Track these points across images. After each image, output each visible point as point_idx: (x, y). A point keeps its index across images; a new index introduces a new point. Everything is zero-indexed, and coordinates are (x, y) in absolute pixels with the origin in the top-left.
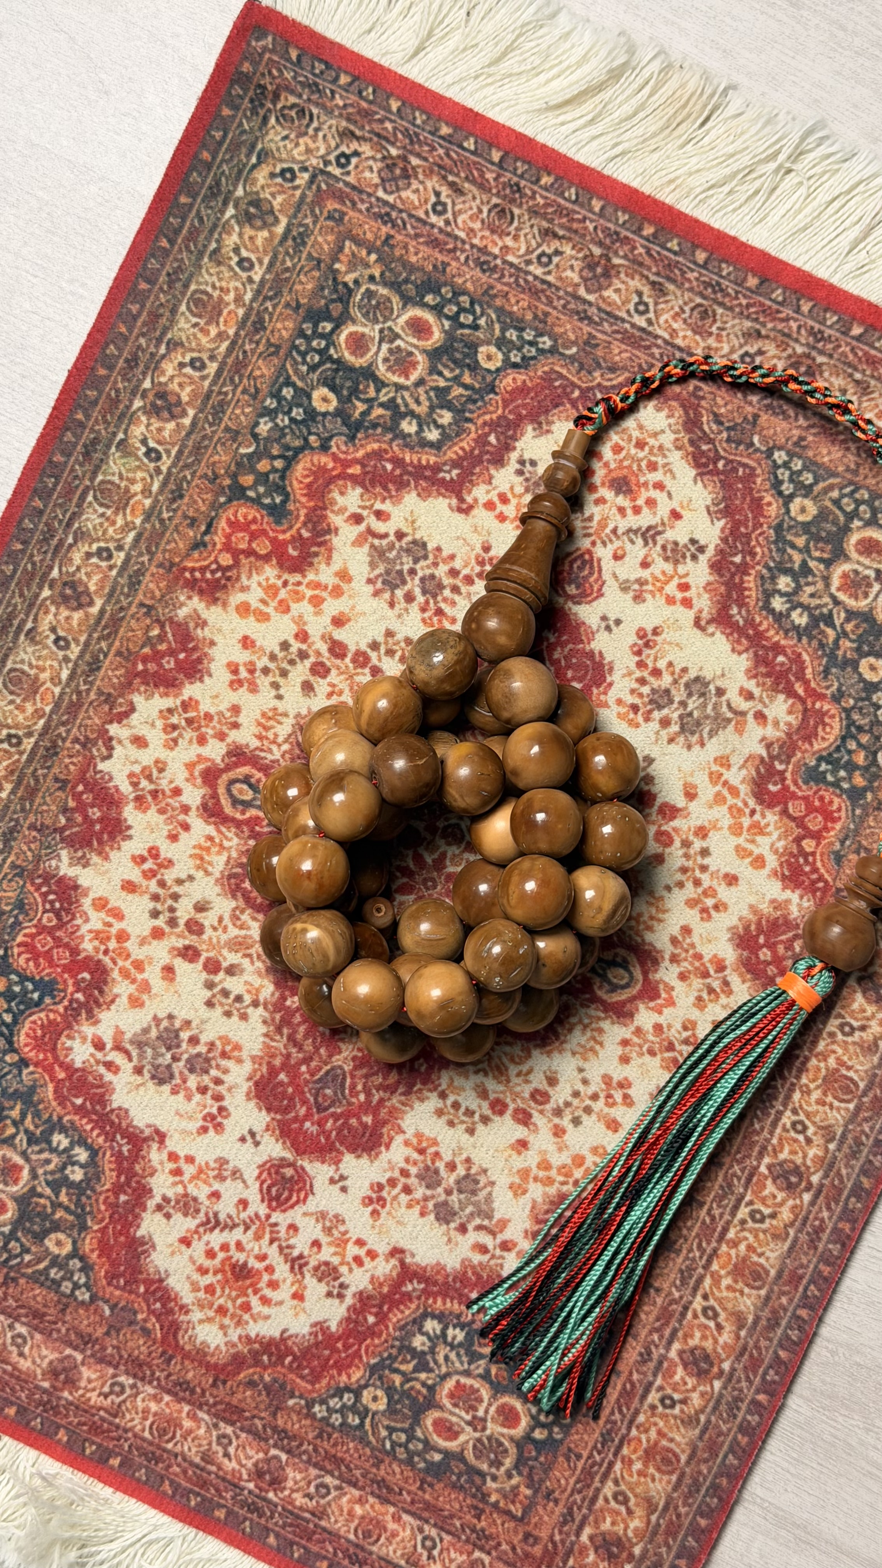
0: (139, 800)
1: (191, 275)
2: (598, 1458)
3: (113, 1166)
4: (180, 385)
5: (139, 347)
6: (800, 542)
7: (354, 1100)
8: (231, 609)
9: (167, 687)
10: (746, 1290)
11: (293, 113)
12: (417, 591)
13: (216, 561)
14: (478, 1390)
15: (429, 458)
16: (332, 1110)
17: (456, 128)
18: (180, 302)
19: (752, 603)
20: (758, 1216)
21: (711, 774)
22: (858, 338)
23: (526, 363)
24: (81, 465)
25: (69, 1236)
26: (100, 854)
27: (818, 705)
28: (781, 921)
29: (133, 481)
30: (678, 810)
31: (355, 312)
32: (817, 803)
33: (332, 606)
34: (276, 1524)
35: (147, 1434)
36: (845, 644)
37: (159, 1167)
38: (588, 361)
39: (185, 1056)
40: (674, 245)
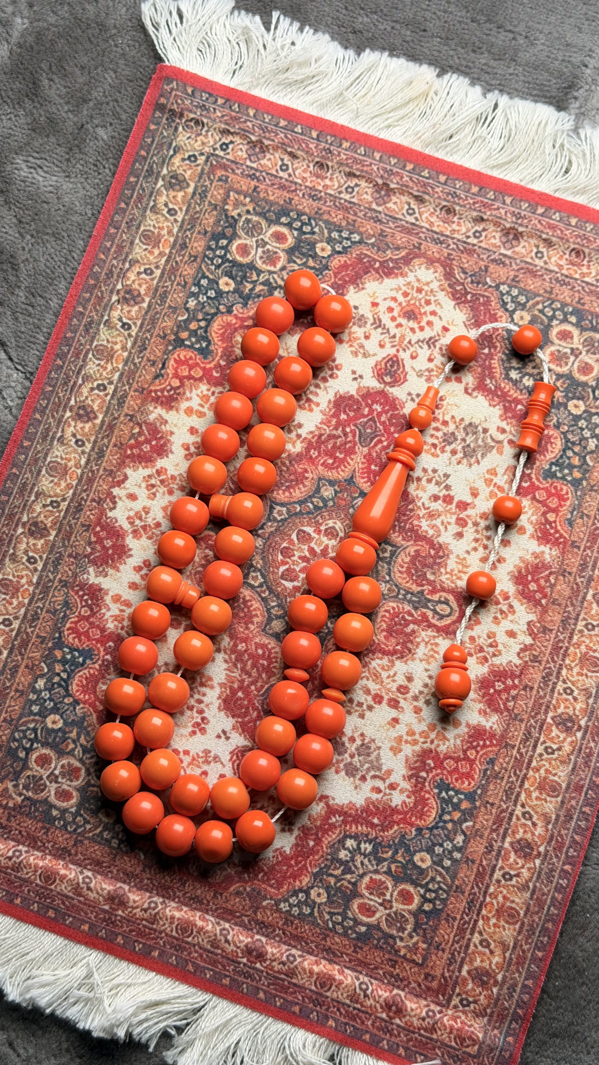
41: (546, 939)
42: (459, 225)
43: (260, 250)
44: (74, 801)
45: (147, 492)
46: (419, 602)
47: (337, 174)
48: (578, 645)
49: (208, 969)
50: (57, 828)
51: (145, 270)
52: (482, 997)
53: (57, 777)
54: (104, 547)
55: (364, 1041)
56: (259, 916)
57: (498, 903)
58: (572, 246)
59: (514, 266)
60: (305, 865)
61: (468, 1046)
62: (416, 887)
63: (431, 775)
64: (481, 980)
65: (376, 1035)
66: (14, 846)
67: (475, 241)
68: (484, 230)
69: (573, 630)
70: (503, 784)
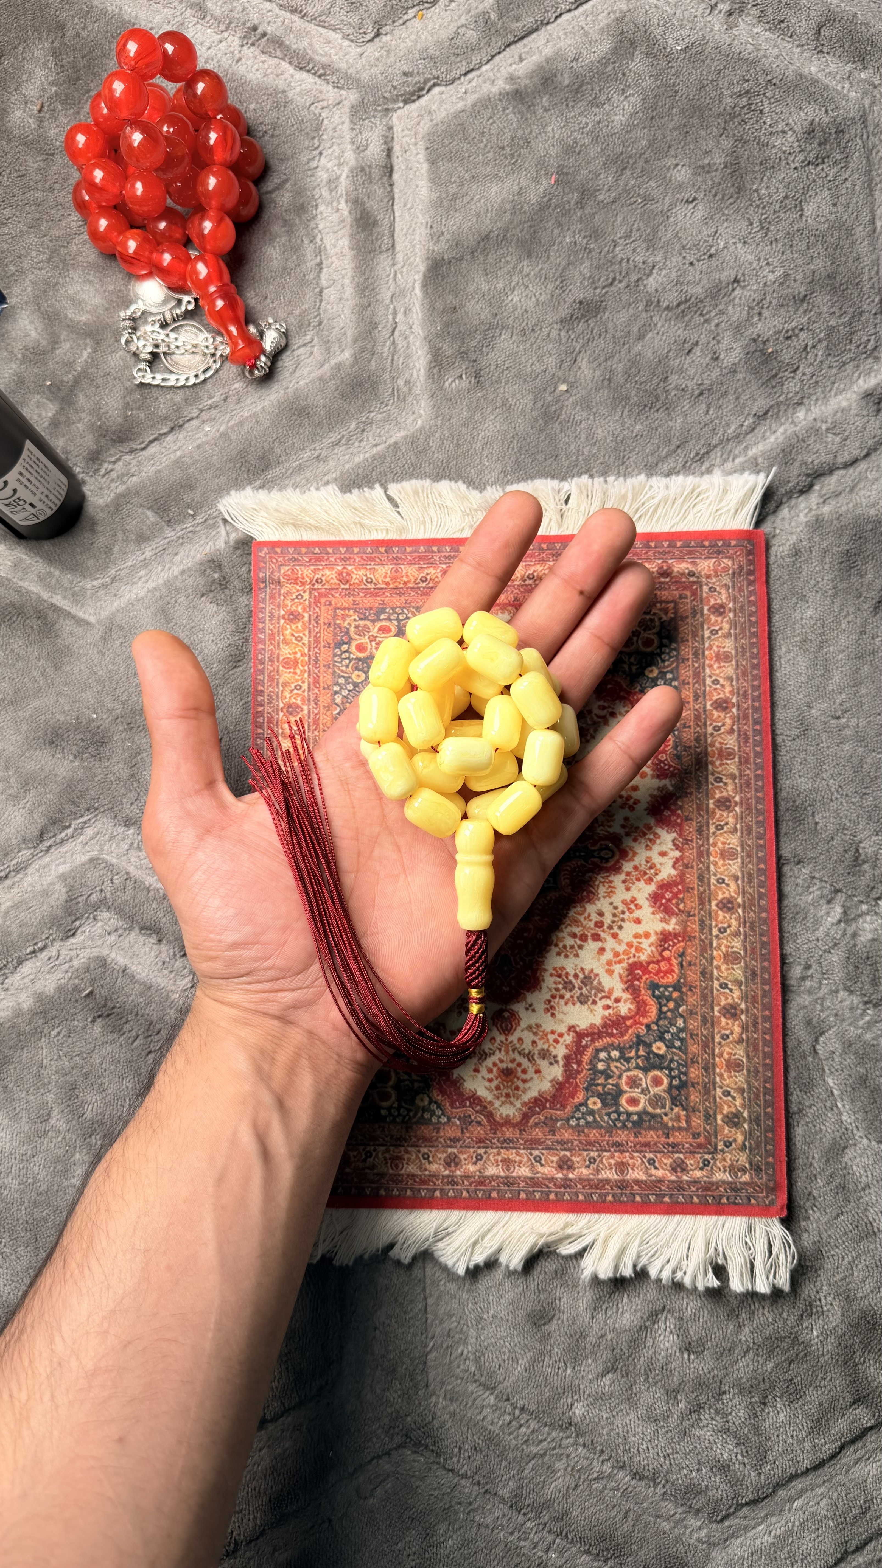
0: (650, 828)
1: (749, 1076)
2: (316, 650)
4: (727, 1024)
5: (755, 1033)
6: (416, 1085)
8: (653, 933)
9: (663, 884)
11: (741, 1175)
12: (574, 981)
13: (670, 951)
15: (599, 1044)
17: (662, 1202)
18: (748, 1062)
22: (435, 1190)
23: (577, 1108)
24: (753, 965)
26: (655, 797)
29: (726, 969)
31: (666, 1095)
33: (608, 955)
34: (437, 556)
38: (550, 1123)
40: (538, 1195)
41: (259, 657)
42: (497, 1161)
43: (644, 1085)
45: (654, 861)
47: (607, 1171)
51: (728, 1037)
52: (289, 604)
54: (669, 809)
55: (357, 548)
57: (299, 668)
58: (403, 1172)
59: (442, 1140)
61: (289, 570)
62: (357, 657)
64: (294, 615)
65: (351, 554)
67: (479, 1151)
68: (475, 1163)
69: (708, 834)
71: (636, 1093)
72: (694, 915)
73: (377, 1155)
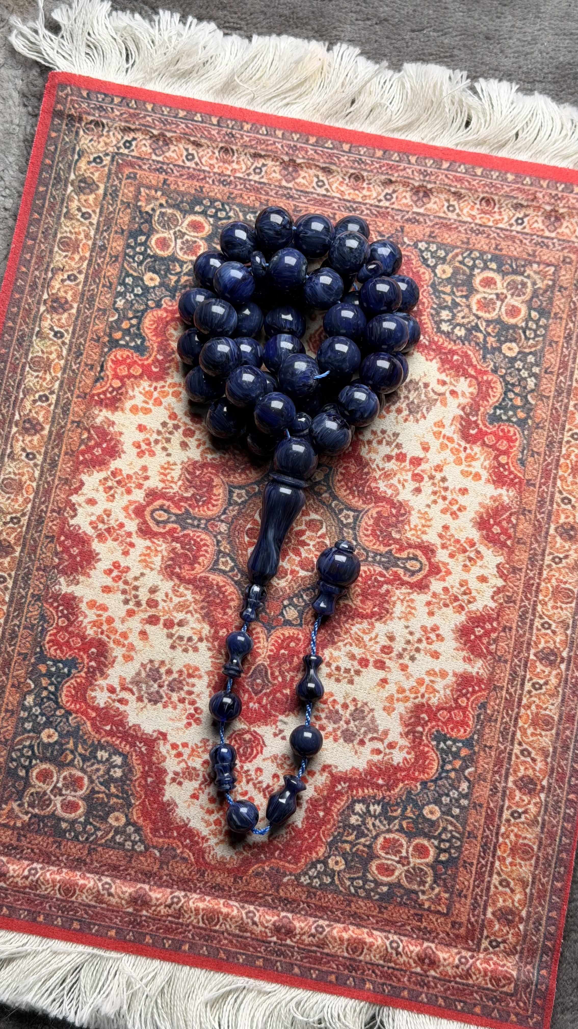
0: (101, 537)
1: (56, 230)
2: (483, 862)
3: (139, 762)
4: (66, 292)
5: (36, 276)
6: (448, 289)
7: (276, 682)
8: (127, 411)
9: (100, 466)
10: (543, 733)
11: (92, 126)
13: (111, 386)
14: (398, 840)
16: (264, 691)
17: (188, 111)
18: (53, 246)
19: (430, 331)
20: (537, 686)
21: (434, 433)
22: (448, 169)
24: (18, 352)
25: (123, 812)
26: (83, 574)
27: (485, 378)
28: (500, 507)
29: (51, 353)
30: (421, 459)
31: (157, 227)
32: (501, 434)
34: (296, 959)
35: (201, 924)
36: (491, 340)
37: (167, 755)
39: (166, 683)
40: (329, 144)
41: (562, 869)
42: (369, 190)
43: (179, 241)
44: (81, 810)
45: (106, 495)
46: (388, 562)
47: (243, 157)
48: (549, 580)
49: (240, 954)
50: (68, 840)
51: (69, 277)
52: (510, 936)
53: (60, 790)
54: (71, 556)
55: (403, 998)
56: (282, 894)
57: (511, 842)
58: (482, 196)
59: (429, 223)
60: (319, 835)
61: (504, 986)
62: (429, 840)
63: (427, 729)
64: (506, 919)
65: (413, 990)
66: (28, 865)
67: (387, 204)
68: (394, 191)
69: (542, 565)
70: (498, 726)
71: (191, 235)
72: (73, 422)
73: (510, 219)
